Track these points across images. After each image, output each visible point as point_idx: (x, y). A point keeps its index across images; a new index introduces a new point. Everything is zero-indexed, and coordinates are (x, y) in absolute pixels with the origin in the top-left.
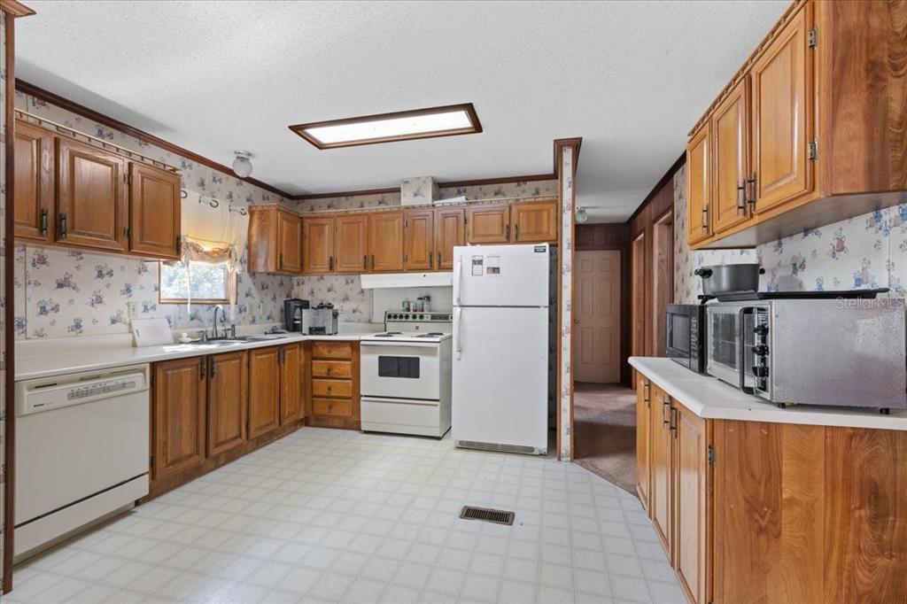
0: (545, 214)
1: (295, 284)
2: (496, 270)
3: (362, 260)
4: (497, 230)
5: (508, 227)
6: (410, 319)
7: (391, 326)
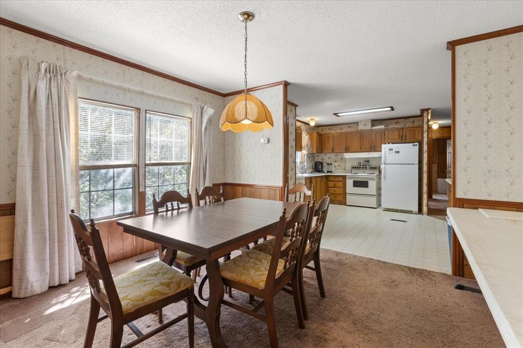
0: (417, 131)
1: (316, 156)
2: (398, 152)
3: (344, 148)
4: (397, 137)
5: (402, 136)
6: (361, 168)
7: (354, 171)
